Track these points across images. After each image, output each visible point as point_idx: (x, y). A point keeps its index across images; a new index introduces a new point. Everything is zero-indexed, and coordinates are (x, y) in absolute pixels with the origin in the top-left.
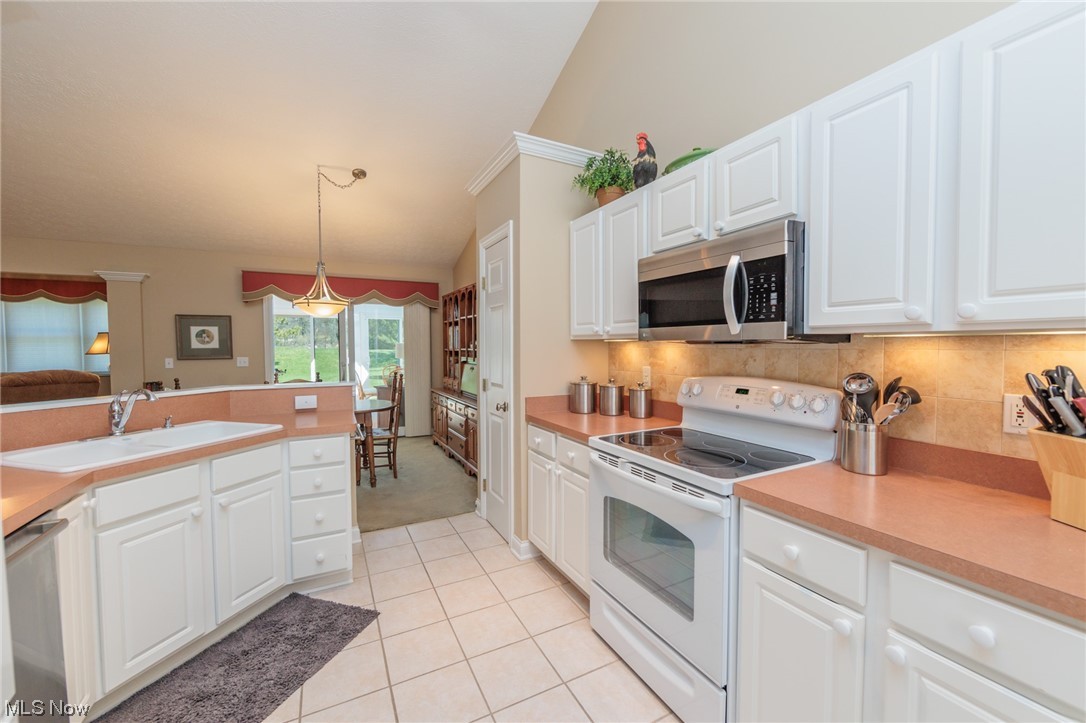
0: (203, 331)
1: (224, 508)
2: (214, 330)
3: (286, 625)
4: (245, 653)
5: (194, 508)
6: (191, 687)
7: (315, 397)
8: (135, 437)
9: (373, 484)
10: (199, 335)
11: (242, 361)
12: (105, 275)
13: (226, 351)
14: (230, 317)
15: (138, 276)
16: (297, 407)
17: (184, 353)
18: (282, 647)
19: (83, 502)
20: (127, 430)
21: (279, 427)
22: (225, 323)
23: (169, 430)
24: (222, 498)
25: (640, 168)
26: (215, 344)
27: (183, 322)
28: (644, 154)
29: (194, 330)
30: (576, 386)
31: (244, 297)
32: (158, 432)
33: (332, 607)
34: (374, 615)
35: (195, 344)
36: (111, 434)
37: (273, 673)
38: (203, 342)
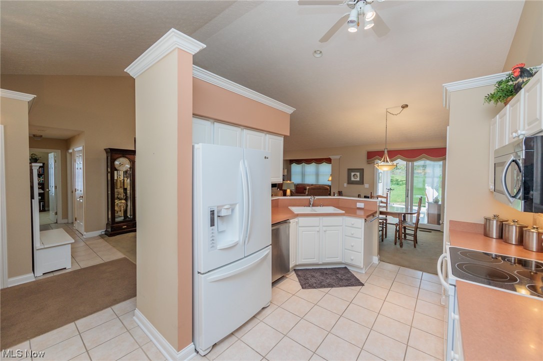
0: (355, 174)
1: (325, 231)
2: (358, 174)
3: (339, 273)
4: (326, 274)
5: (317, 229)
6: (313, 274)
7: (363, 204)
8: (314, 208)
9: (401, 246)
10: (354, 176)
11: (366, 186)
12: (331, 157)
13: (361, 182)
14: (363, 169)
15: (338, 157)
16: (358, 207)
17: (350, 182)
18: (334, 277)
19: (296, 220)
20: (313, 206)
21: (344, 212)
22: (361, 171)
23: (321, 207)
24: (324, 229)
25: (516, 87)
26: (358, 179)
27: (350, 171)
28: (518, 78)
29: (353, 174)
30: (487, 220)
31: (367, 161)
32: (319, 208)
33: (353, 276)
34: (363, 285)
35: (353, 179)
36: (310, 206)
37: (328, 281)
38: (355, 178)
